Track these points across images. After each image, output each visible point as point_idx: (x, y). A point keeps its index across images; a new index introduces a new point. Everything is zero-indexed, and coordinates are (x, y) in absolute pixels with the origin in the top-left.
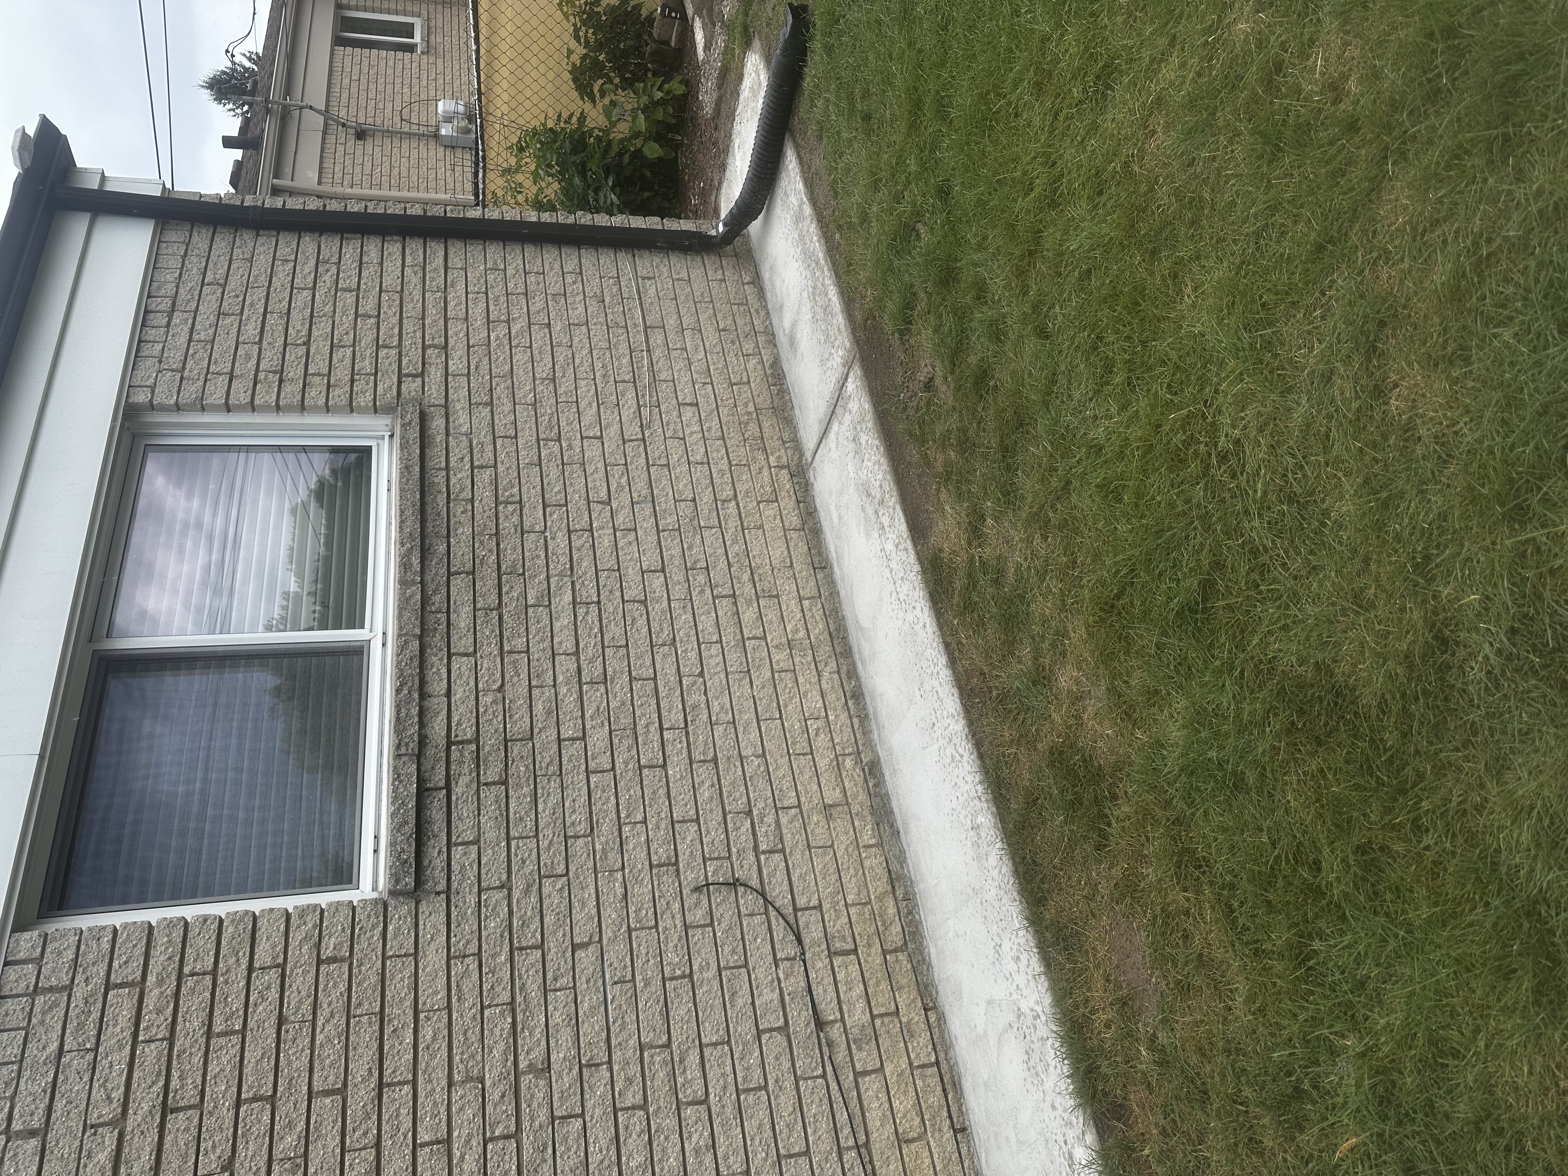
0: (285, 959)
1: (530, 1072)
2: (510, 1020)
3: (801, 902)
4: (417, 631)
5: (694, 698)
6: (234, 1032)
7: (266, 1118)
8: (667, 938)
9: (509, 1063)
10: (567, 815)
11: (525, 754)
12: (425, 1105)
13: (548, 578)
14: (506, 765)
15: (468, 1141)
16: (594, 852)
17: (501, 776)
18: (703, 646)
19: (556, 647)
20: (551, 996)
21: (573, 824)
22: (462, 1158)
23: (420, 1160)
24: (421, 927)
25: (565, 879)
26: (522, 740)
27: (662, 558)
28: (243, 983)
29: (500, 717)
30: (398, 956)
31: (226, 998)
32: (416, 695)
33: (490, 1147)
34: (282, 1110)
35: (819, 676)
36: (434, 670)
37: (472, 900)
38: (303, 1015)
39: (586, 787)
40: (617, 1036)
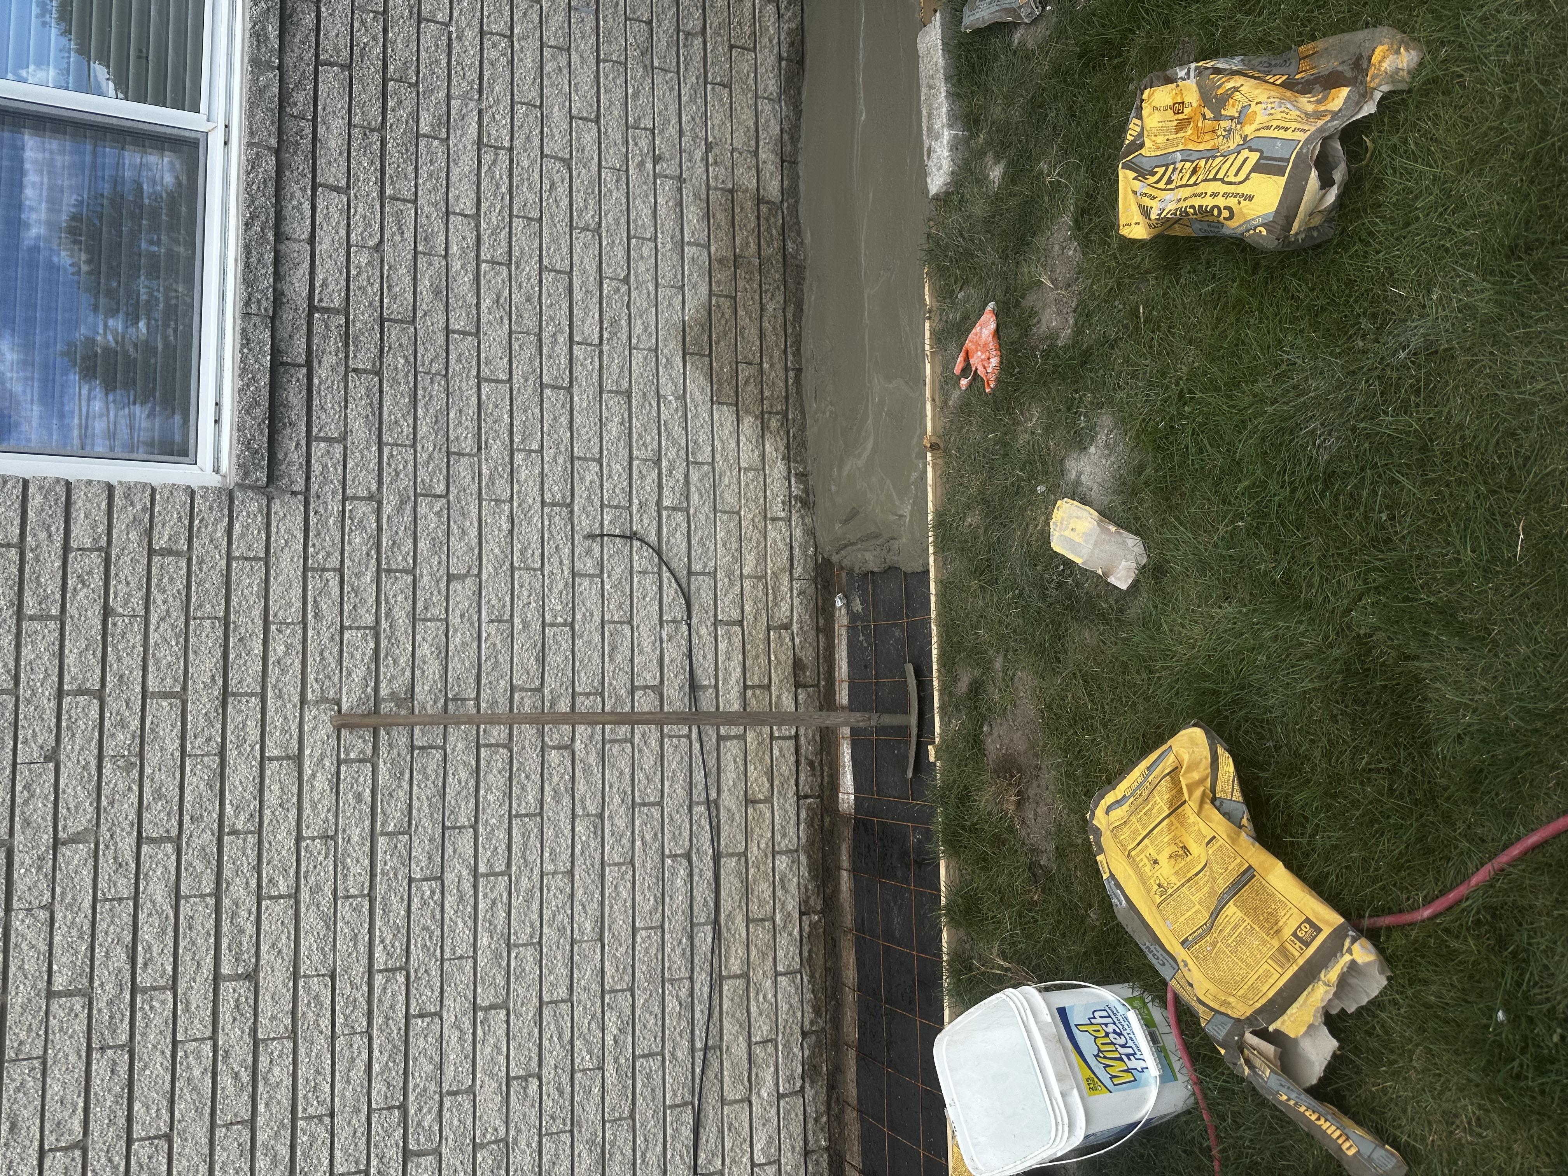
0: (109, 542)
1: (391, 700)
2: (372, 645)
3: (697, 567)
4: (274, 142)
5: (616, 308)
6: (50, 617)
7: (94, 713)
8: (551, 583)
9: (369, 689)
10: (451, 426)
11: (405, 341)
12: (274, 719)
13: (449, 97)
14: (381, 351)
15: (321, 760)
16: (480, 475)
17: (374, 365)
18: (634, 241)
19: (452, 201)
20: (419, 626)
21: (457, 438)
22: (313, 776)
23: (268, 773)
24: (274, 530)
25: (444, 501)
26: (402, 322)
27: (598, 101)
28: (57, 564)
29: (377, 286)
30: (246, 559)
31: (37, 578)
32: (271, 236)
33: (343, 768)
34: (114, 705)
35: (762, 310)
36: (295, 203)
37: (335, 507)
38: (134, 610)
39: (475, 396)
40: (488, 674)
